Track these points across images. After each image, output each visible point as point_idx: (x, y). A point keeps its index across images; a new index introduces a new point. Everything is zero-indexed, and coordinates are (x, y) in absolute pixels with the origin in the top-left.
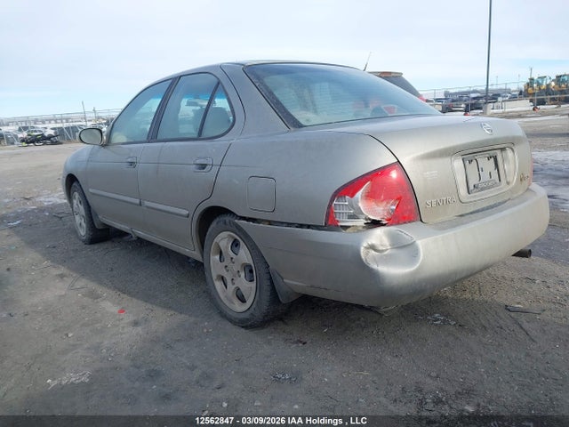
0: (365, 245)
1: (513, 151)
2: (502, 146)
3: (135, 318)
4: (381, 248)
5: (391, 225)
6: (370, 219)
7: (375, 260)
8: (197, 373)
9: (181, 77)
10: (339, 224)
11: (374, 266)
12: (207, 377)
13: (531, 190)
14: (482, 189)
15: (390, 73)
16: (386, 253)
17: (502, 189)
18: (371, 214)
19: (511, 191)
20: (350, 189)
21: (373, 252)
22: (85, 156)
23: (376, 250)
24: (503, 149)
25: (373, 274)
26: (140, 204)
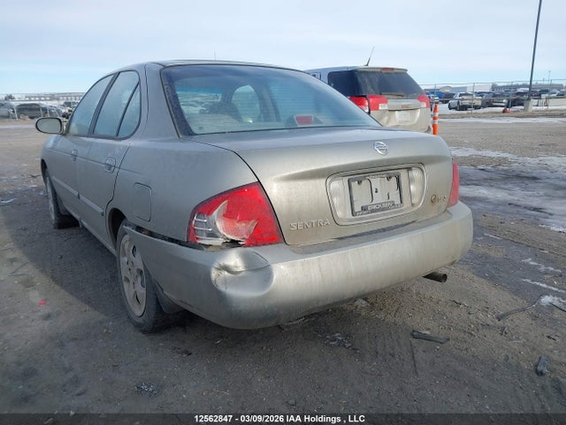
0: (216, 265)
1: (422, 170)
2: (408, 166)
3: (50, 311)
4: (235, 269)
5: (249, 246)
6: (228, 239)
7: (225, 281)
8: (71, 375)
9: (119, 73)
10: (199, 242)
11: (222, 288)
12: (76, 381)
13: (448, 212)
14: (373, 211)
15: (393, 69)
16: (240, 275)
17: (402, 211)
18: (229, 234)
19: (416, 213)
20: (207, 207)
21: (226, 273)
22: (51, 144)
23: (229, 272)
24: (409, 169)
25: (221, 297)
26: (79, 197)
